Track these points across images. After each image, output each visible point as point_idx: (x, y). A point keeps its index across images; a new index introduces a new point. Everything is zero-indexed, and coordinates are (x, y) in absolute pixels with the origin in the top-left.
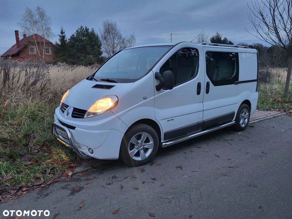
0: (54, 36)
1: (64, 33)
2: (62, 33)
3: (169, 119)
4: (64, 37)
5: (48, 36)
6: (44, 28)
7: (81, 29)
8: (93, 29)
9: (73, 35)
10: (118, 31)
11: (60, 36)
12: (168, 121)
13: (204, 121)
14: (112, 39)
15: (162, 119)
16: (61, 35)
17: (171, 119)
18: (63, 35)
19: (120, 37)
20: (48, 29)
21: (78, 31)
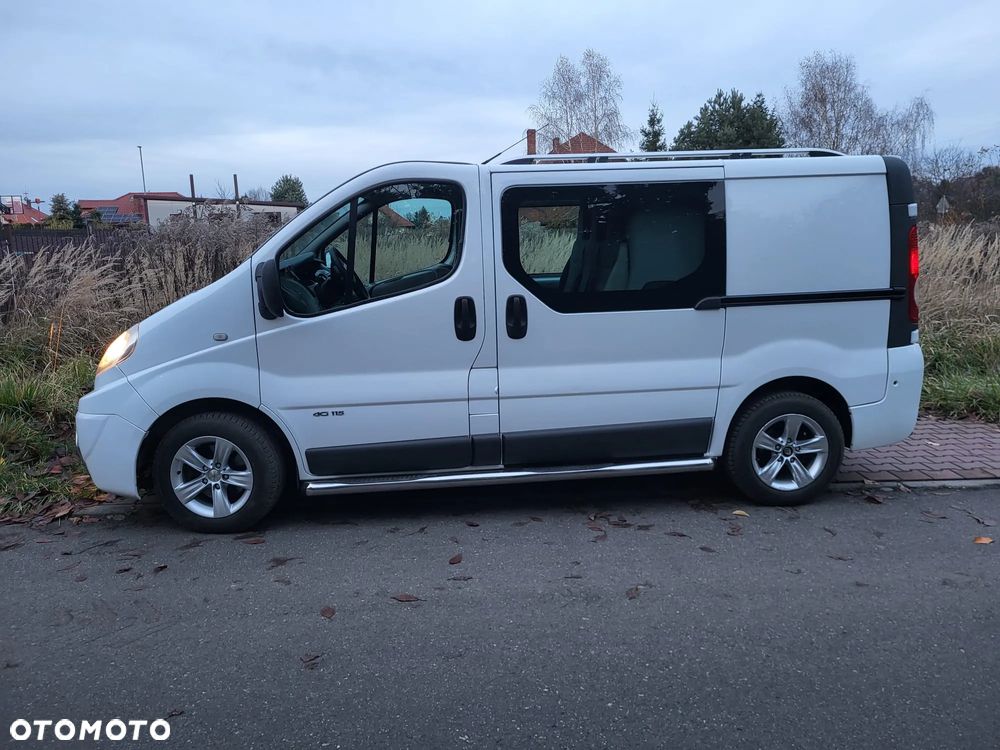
0: (626, 135)
1: (659, 121)
2: (653, 121)
3: (320, 411)
4: (657, 135)
5: (610, 136)
6: (600, 113)
7: (715, 102)
8: (759, 96)
9: (690, 125)
10: (859, 90)
11: (647, 135)
12: (319, 414)
13: (506, 436)
14: (834, 124)
15: (289, 406)
16: (648, 128)
17: (330, 410)
18: (656, 127)
19: (867, 112)
20: (612, 115)
21: (706, 109)
